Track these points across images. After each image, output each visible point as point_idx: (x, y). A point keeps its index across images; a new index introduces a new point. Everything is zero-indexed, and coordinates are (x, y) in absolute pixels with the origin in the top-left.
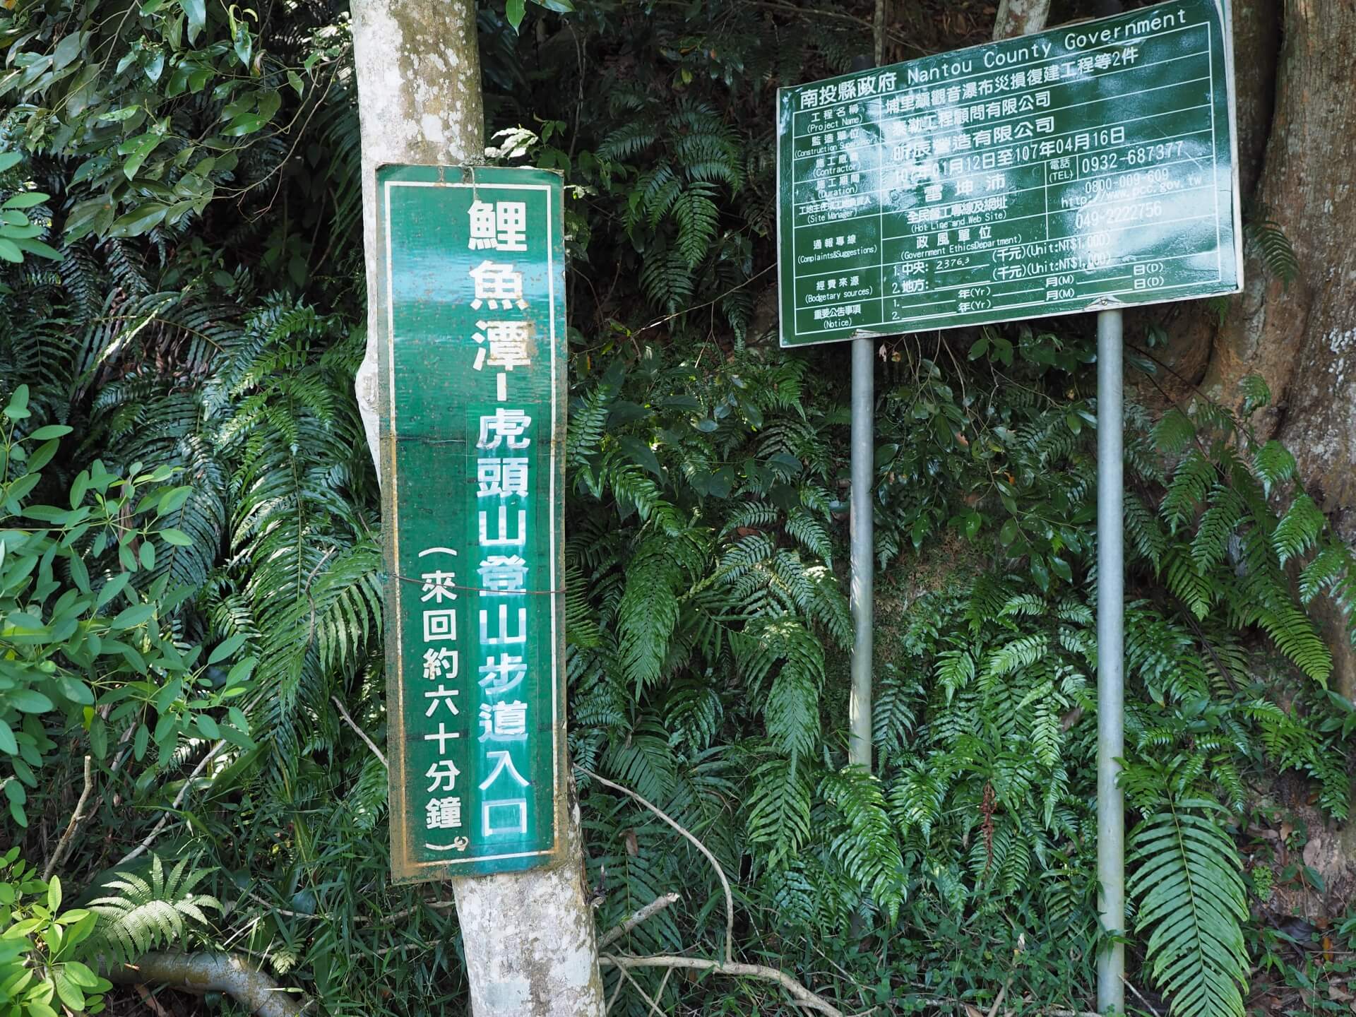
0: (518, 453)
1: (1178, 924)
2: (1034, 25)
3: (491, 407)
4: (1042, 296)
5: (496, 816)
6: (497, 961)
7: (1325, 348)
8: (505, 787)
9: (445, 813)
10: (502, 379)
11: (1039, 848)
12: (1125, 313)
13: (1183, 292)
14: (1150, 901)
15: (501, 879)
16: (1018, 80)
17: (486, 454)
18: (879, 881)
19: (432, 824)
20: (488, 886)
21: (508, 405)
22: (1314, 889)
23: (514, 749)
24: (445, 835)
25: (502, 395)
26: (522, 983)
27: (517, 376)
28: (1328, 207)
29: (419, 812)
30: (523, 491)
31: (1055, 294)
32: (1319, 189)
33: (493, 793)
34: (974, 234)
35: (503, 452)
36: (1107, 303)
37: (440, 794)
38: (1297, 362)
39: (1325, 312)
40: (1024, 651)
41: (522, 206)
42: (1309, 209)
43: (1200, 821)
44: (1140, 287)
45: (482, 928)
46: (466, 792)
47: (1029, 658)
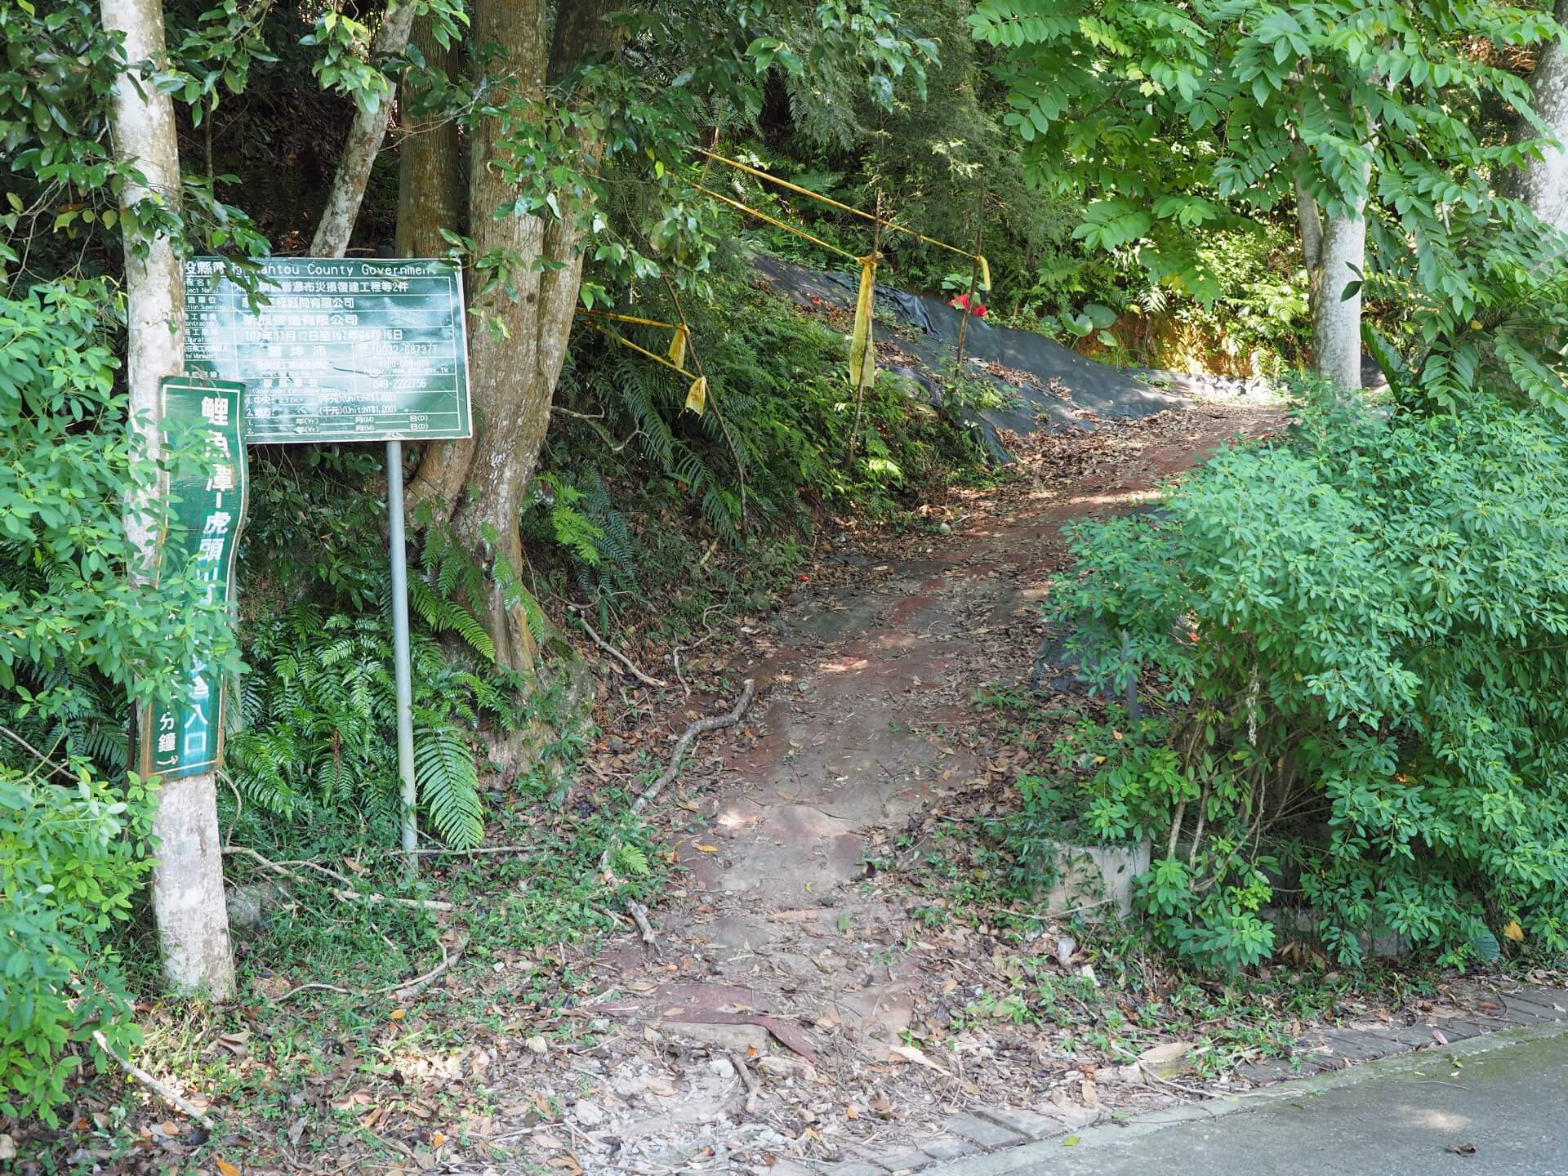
0: (221, 536)
1: (444, 795)
2: (339, 254)
3: (213, 510)
4: (353, 428)
5: (192, 741)
6: (185, 828)
7: (487, 464)
8: (197, 725)
9: (167, 743)
10: (219, 495)
11: (358, 769)
12: (403, 443)
13: (439, 434)
14: (429, 786)
15: (189, 779)
16: (332, 287)
17: (206, 536)
18: (276, 798)
19: (161, 749)
20: (183, 784)
21: (221, 510)
22: (498, 772)
23: (202, 703)
24: (166, 755)
25: (219, 505)
26: (196, 838)
27: (226, 495)
28: (493, 383)
29: (155, 743)
30: (218, 558)
31: (362, 428)
32: (489, 372)
33: (191, 730)
34: (306, 384)
35: (214, 536)
36: (394, 436)
37: (166, 732)
38: (471, 470)
39: (489, 443)
40: (342, 649)
41: (226, 401)
42: (482, 382)
43: (449, 738)
44: (414, 428)
45: (178, 809)
46: (178, 730)
47: (344, 654)
